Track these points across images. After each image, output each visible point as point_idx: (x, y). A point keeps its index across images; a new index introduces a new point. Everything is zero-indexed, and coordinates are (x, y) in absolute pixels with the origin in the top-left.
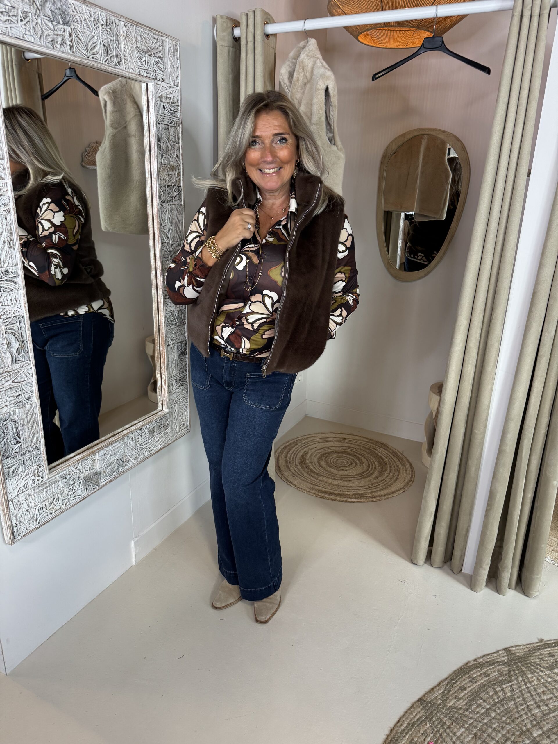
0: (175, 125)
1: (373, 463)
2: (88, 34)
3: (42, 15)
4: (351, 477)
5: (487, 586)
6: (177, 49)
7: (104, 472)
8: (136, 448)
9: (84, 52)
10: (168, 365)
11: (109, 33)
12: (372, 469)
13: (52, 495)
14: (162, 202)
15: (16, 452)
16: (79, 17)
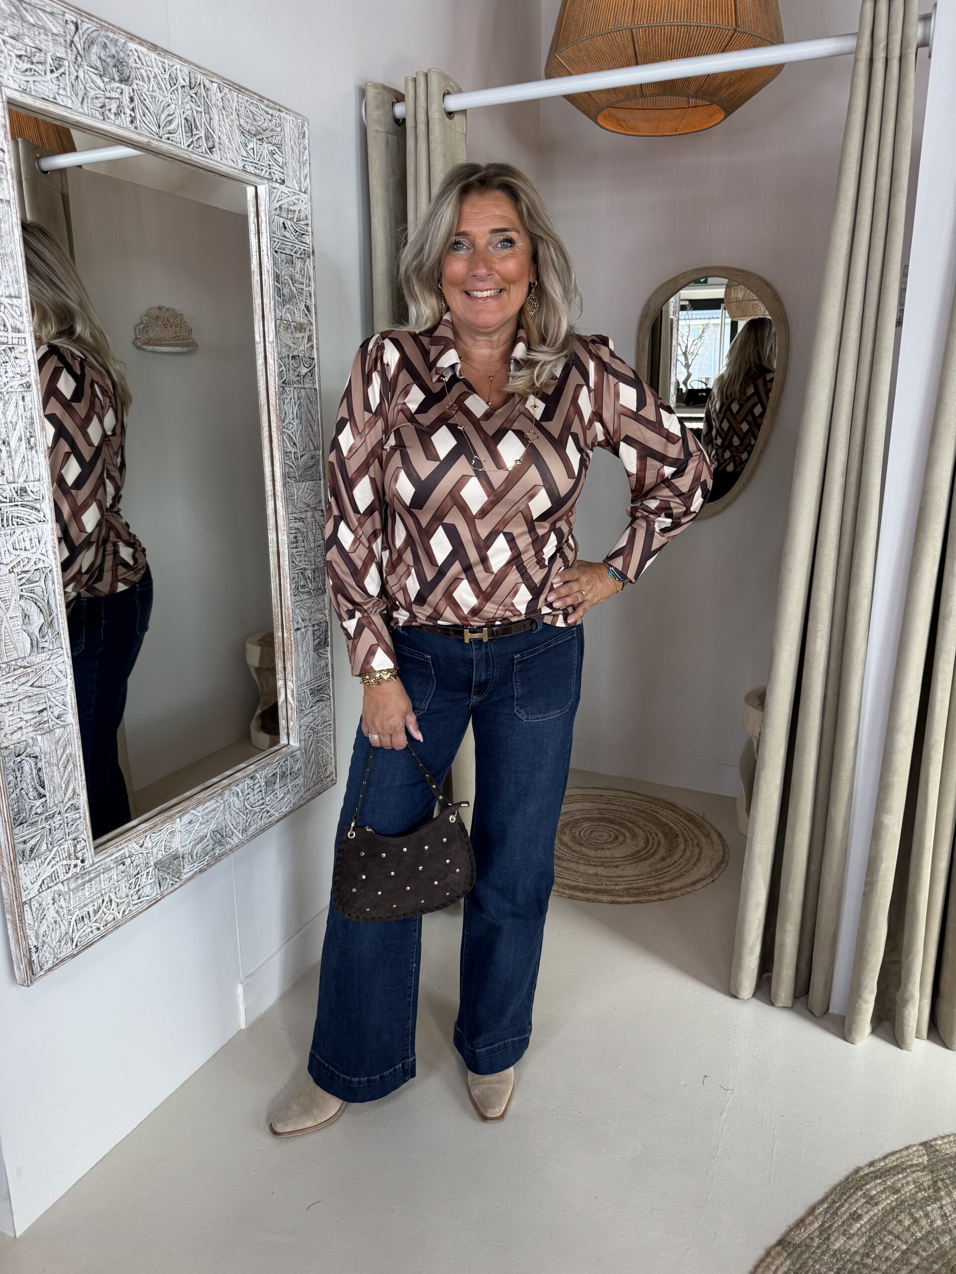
0: (303, 256)
2: (161, 100)
3: (85, 64)
4: (618, 860)
5: (874, 1033)
6: (304, 133)
7: (189, 853)
8: (244, 811)
9: (153, 128)
10: (297, 663)
11: (194, 100)
12: (653, 845)
13: (99, 894)
14: (284, 385)
15: (36, 814)
16: (146, 71)
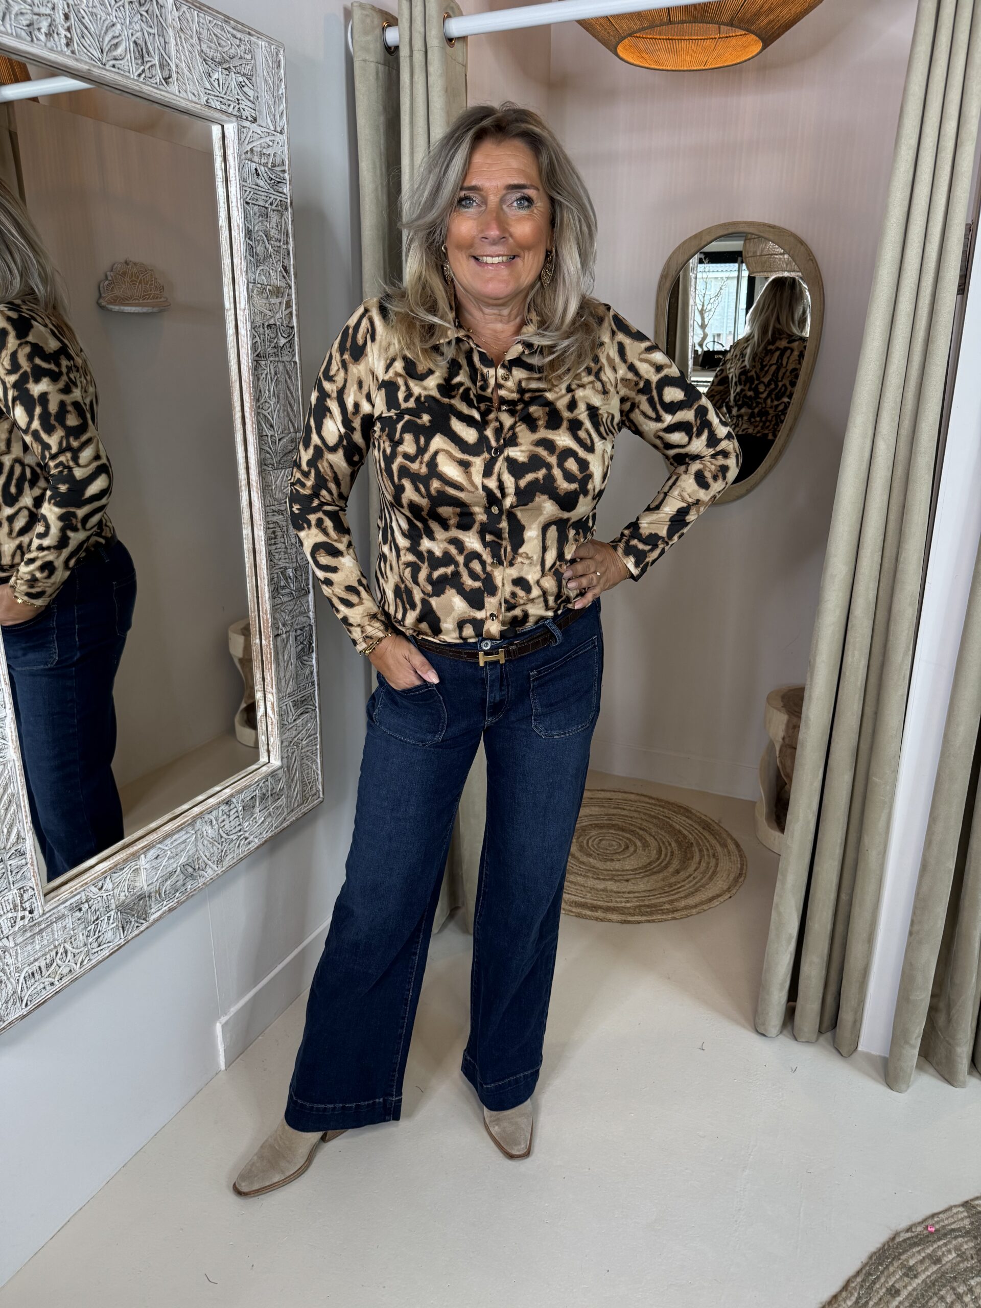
0: (279, 208)
1: (667, 843)
2: (103, 18)
4: (629, 873)
6: (279, 62)
7: (156, 892)
8: (219, 840)
9: (95, 53)
10: (278, 673)
11: (144, 19)
12: (666, 855)
13: (52, 946)
14: (258, 358)
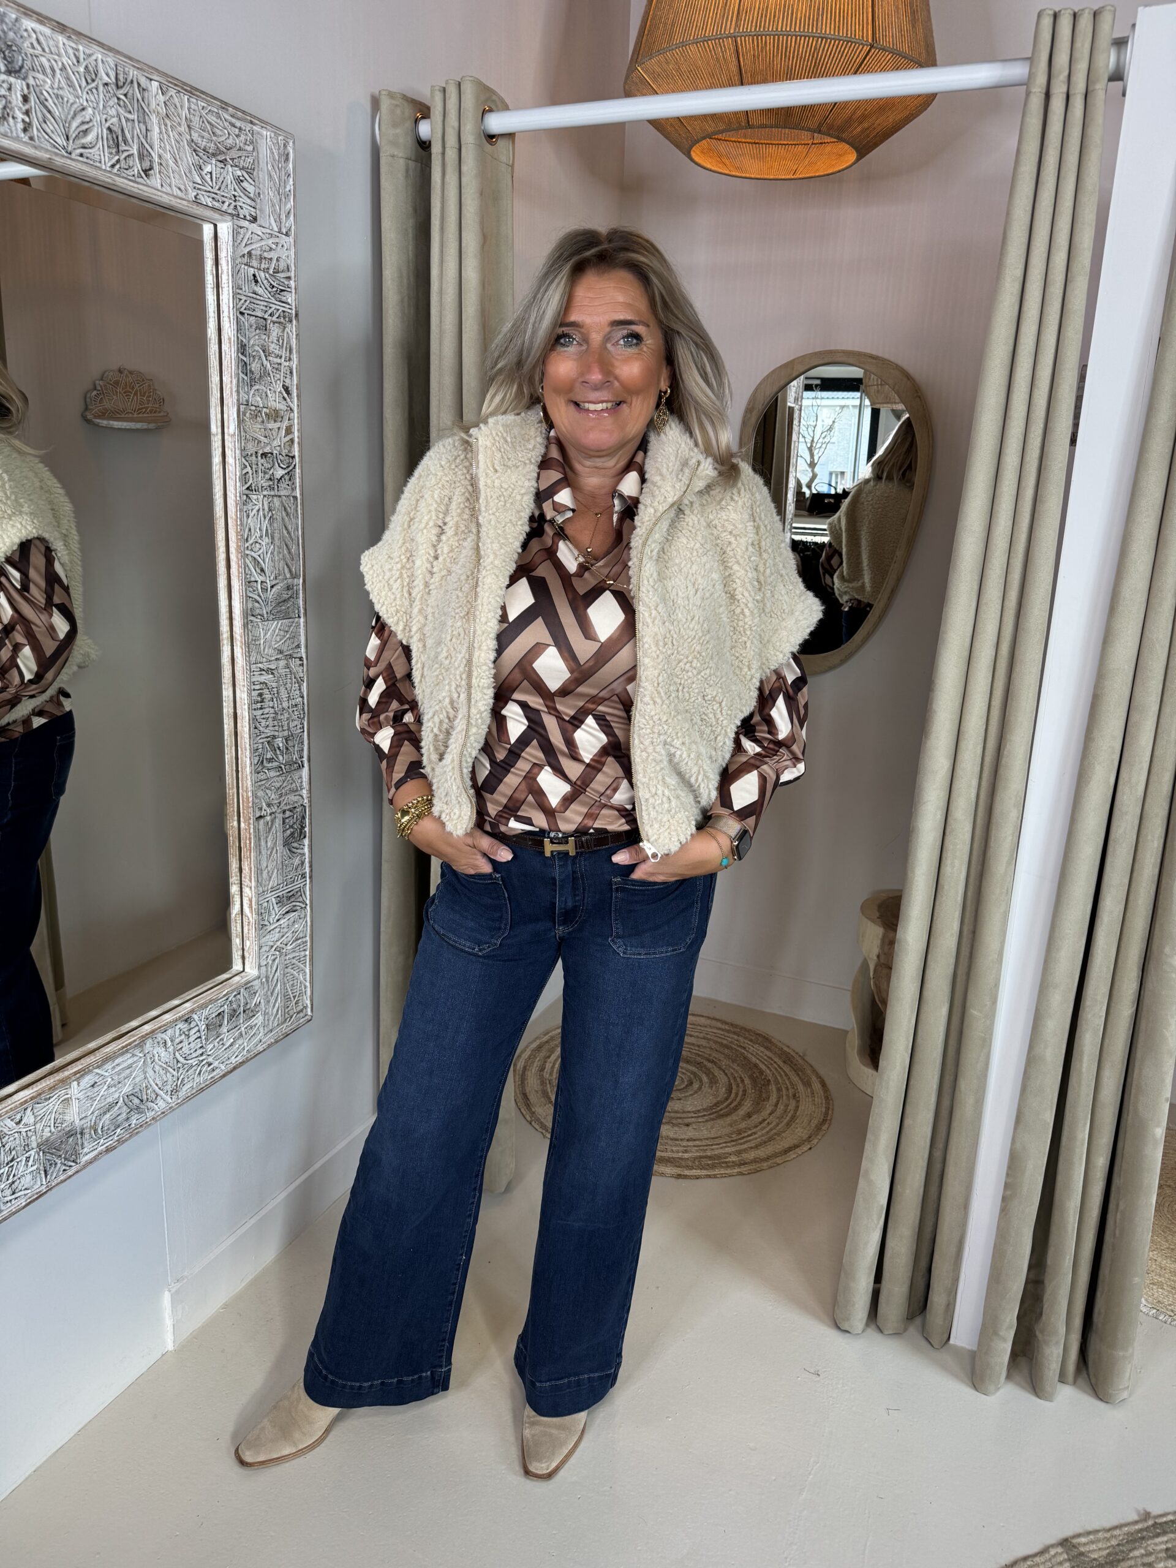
0: (282, 320)
1: (738, 1079)
2: (71, 101)
4: (690, 1115)
5: (1009, 1377)
6: (288, 155)
7: (91, 1127)
8: (176, 1065)
9: (58, 140)
10: (259, 862)
11: (122, 103)
12: (737, 1095)
14: (249, 490)
16: (49, 61)
